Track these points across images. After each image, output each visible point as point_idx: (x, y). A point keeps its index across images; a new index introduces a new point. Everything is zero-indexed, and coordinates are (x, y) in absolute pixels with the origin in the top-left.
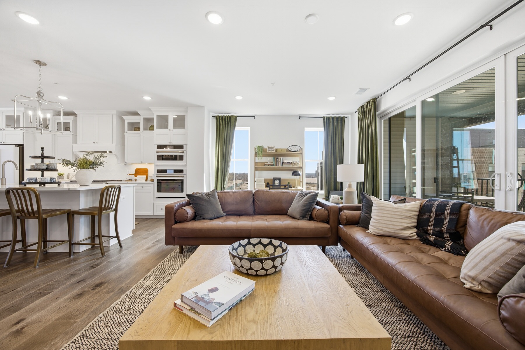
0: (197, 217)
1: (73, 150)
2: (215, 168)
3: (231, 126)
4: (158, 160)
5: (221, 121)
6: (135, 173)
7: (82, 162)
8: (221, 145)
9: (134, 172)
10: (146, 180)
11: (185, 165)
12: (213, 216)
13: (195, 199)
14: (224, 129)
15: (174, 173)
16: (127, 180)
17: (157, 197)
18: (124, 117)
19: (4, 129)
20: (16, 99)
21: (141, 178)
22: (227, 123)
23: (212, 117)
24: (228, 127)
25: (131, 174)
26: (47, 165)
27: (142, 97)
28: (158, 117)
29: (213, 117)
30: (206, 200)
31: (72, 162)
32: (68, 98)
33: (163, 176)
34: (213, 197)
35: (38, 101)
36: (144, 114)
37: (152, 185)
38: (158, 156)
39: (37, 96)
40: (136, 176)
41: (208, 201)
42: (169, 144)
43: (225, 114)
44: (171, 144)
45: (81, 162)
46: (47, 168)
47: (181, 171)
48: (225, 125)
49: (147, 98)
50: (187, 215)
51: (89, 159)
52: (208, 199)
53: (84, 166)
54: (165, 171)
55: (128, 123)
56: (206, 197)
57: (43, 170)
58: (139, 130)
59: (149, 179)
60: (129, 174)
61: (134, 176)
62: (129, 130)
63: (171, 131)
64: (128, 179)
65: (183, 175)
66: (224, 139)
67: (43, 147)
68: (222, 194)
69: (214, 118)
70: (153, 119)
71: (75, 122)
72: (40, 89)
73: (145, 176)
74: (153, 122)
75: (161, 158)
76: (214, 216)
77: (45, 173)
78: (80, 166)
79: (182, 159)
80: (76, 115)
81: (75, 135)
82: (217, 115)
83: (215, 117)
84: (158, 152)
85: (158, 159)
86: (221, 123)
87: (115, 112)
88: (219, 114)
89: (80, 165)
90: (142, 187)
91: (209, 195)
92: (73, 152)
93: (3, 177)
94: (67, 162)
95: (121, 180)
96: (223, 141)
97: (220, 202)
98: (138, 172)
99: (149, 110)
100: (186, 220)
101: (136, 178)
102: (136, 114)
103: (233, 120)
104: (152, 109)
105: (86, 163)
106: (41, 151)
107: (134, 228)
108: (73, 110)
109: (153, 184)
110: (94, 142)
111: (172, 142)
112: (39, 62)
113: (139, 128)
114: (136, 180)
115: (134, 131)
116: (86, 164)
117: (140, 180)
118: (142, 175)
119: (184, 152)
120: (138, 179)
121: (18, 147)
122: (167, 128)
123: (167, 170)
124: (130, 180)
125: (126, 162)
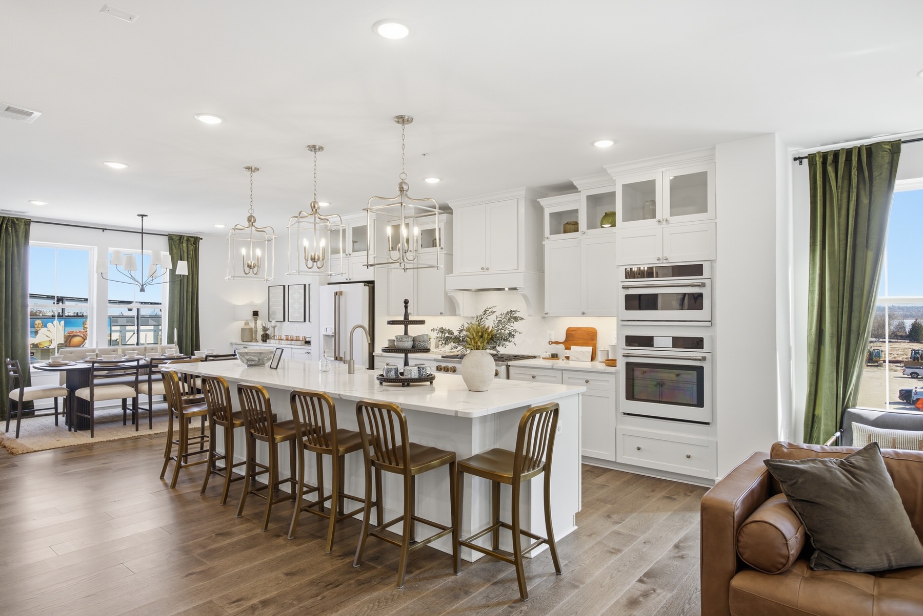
0: (816, 555)
1: (446, 289)
2: (810, 330)
3: (876, 182)
4: (627, 309)
5: (830, 169)
6: (565, 341)
7: (475, 336)
8: (832, 253)
9: (562, 338)
10: (593, 358)
11: (709, 324)
12: (885, 559)
13: (800, 480)
14: (845, 195)
15: (674, 347)
16: (548, 356)
17: (624, 414)
18: (543, 202)
19: (350, 254)
20: (369, 207)
21: (581, 352)
22: (854, 172)
23: (795, 159)
24: (861, 186)
25: (557, 343)
26: (414, 340)
27: (592, 144)
28: (625, 187)
29: (798, 162)
30: (846, 490)
31: (455, 334)
32: (441, 179)
33: (641, 354)
34: (873, 481)
35: (402, 204)
36: (588, 187)
37: (612, 379)
38: (628, 298)
39: (399, 193)
40: (568, 348)
41: (858, 497)
42: (658, 262)
43: (847, 141)
44: (665, 261)
45: (473, 334)
46: (413, 347)
47: (697, 343)
48: (846, 182)
49: (604, 145)
50: (784, 551)
51: (486, 327)
52: (854, 489)
53: (477, 343)
54: (647, 341)
55: (551, 214)
56: (843, 477)
57: (406, 351)
58: (577, 230)
59: (600, 357)
60: (553, 343)
61: (562, 346)
62: (554, 231)
63: (664, 225)
64: (550, 353)
65: (704, 355)
66: (843, 231)
67: (407, 300)
68: (908, 468)
69: (801, 163)
70: (612, 195)
71: (450, 225)
72: (403, 176)
73: (590, 349)
74: (614, 202)
75: (636, 302)
76: (889, 560)
77: (410, 355)
78: (470, 345)
79: (700, 307)
80: (449, 211)
81: (450, 255)
82: (813, 150)
83: (806, 161)
84: (627, 288)
85: (628, 307)
86: (831, 174)
87: (524, 192)
88: (822, 145)
89: (470, 342)
90: (587, 382)
91: (858, 471)
92: (446, 293)
93: (350, 359)
94: (447, 335)
95: (535, 357)
96: (843, 236)
97: (903, 503)
98: (573, 338)
99: (603, 172)
100: (780, 566)
101: (568, 353)
102: (569, 188)
103: (883, 159)
104: (609, 171)
105: (482, 336)
106: (404, 308)
107: (580, 509)
108: (447, 202)
109: (614, 376)
110: (482, 269)
111: (668, 257)
112: (402, 118)
113: (577, 223)
114: (568, 358)
115: (565, 232)
116: (481, 339)
117: (578, 358)
118: (582, 346)
119: (703, 285)
120: (572, 356)
121: (368, 287)
122: (654, 217)
123: (653, 337)
124: (554, 356)
125: (546, 311)
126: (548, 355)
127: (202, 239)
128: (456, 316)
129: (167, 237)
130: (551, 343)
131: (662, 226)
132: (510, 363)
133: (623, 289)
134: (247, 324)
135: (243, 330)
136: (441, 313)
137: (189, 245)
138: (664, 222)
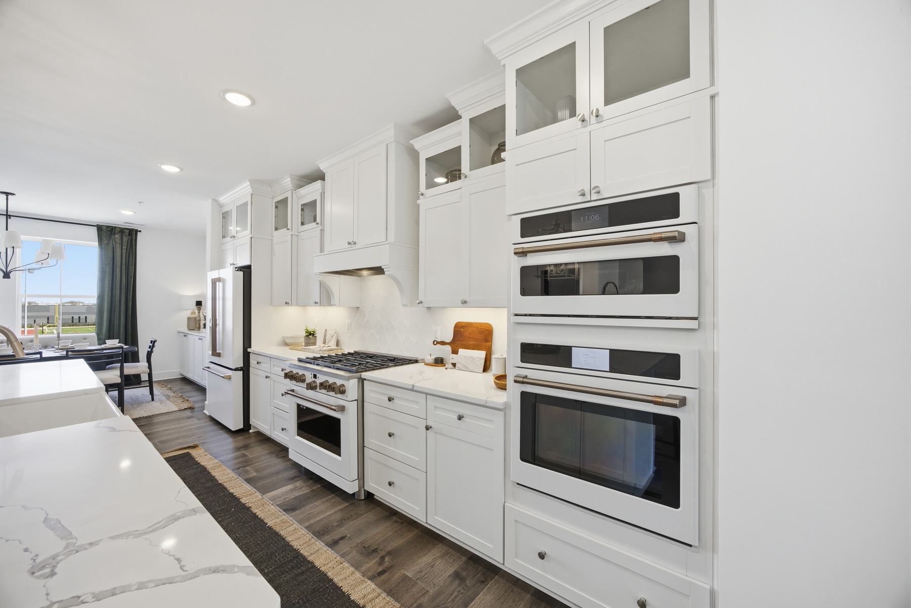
1: (314, 272)
4: (523, 293)
6: (452, 341)
9: (449, 337)
10: (485, 369)
15: (612, 370)
16: (431, 361)
17: (518, 484)
18: (417, 143)
19: (234, 237)
21: (471, 358)
25: (443, 343)
36: (474, 104)
37: (498, 418)
38: (525, 272)
40: (455, 351)
42: (582, 199)
44: (595, 197)
47: (665, 366)
54: (560, 356)
55: (428, 161)
58: (458, 176)
59: (494, 367)
60: (438, 343)
61: (448, 348)
63: (594, 124)
64: (434, 357)
65: (680, 392)
73: (482, 354)
79: (672, 287)
84: (522, 253)
87: (394, 132)
90: (460, 417)
95: (417, 361)
98: (462, 337)
101: (455, 358)
104: (494, 50)
109: (502, 413)
110: (349, 243)
111: (600, 187)
113: (458, 167)
114: (454, 365)
115: (446, 182)
117: (466, 367)
118: (473, 349)
119: (679, 239)
120: (459, 363)
121: (242, 273)
122: (573, 114)
123: (571, 347)
124: (439, 362)
125: (421, 298)
126: (430, 359)
127: (140, 231)
128: (331, 305)
129: (96, 227)
130: (436, 343)
131: (589, 128)
132: (365, 375)
133: (516, 257)
134: (193, 313)
135: (189, 319)
136: (316, 303)
137: (124, 237)
138: (593, 118)
